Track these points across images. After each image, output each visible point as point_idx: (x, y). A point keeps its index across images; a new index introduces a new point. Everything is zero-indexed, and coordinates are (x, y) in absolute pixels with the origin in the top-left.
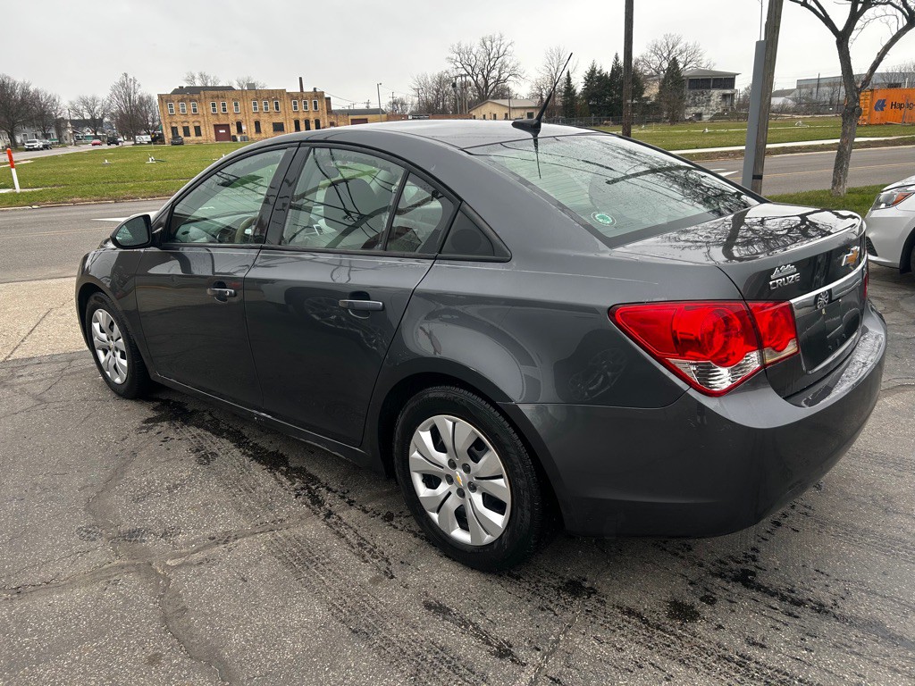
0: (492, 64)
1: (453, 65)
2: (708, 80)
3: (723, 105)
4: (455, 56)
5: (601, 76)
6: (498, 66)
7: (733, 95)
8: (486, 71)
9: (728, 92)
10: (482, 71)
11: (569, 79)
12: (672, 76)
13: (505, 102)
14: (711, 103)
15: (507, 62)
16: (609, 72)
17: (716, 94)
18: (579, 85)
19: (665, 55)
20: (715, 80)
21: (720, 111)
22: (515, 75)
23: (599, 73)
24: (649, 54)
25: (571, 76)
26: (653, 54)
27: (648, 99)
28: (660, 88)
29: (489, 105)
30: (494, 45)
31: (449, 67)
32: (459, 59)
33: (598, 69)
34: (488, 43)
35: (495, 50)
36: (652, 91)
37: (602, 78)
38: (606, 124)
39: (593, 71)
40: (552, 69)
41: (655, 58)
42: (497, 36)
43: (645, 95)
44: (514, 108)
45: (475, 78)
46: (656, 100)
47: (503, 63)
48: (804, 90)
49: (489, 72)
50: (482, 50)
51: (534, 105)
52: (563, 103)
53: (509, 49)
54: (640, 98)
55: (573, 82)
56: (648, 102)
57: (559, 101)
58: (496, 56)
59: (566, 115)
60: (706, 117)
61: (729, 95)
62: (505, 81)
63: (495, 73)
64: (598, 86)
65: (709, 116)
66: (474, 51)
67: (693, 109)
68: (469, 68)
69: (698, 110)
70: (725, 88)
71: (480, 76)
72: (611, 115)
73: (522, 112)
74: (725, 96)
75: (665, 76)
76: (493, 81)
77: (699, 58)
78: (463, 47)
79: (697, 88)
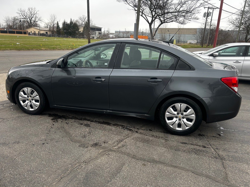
0: (32, 16)
1: (19, 15)
2: (95, 28)
3: (99, 35)
4: (19, 12)
5: (67, 24)
6: (34, 17)
7: (101, 33)
8: (30, 18)
9: (100, 32)
10: (29, 18)
11: (58, 24)
12: (86, 26)
13: (38, 28)
14: (96, 34)
15: (37, 16)
16: (69, 23)
17: (97, 32)
18: (61, 26)
19: (83, 20)
20: (97, 29)
21: (99, 37)
22: (40, 20)
23: (66, 23)
24: (79, 20)
25: (58, 23)
26: (80, 20)
27: (80, 32)
28: (83, 29)
29: (32, 28)
30: (32, 10)
31: (18, 15)
32: (21, 13)
33: (66, 22)
34: (31, 10)
35: (33, 12)
36: (81, 30)
37: (67, 25)
38: (69, 37)
39: (65, 22)
40: (53, 20)
41: (80, 21)
42: (33, 8)
43: (79, 31)
44: (41, 30)
45: (27, 20)
46: (83, 32)
47: (36, 16)
48: (117, 34)
49: (31, 18)
50: (28, 11)
51: (47, 30)
52: (57, 30)
53: (38, 12)
54: (78, 31)
55: (59, 25)
56: (81, 33)
57: (55, 29)
58: (34, 14)
59: (58, 34)
60: (95, 38)
61: (100, 33)
62: (37, 22)
63: (33, 19)
64: (66, 27)
65: (96, 38)
66: (26, 11)
67: (92, 36)
68: (25, 16)
69: (93, 36)
70: (99, 31)
71: (28, 19)
72: (71, 35)
73: (44, 31)
74: (99, 33)
75: (85, 26)
76: (33, 21)
77: (92, 22)
78: (22, 10)
79: (92, 30)
